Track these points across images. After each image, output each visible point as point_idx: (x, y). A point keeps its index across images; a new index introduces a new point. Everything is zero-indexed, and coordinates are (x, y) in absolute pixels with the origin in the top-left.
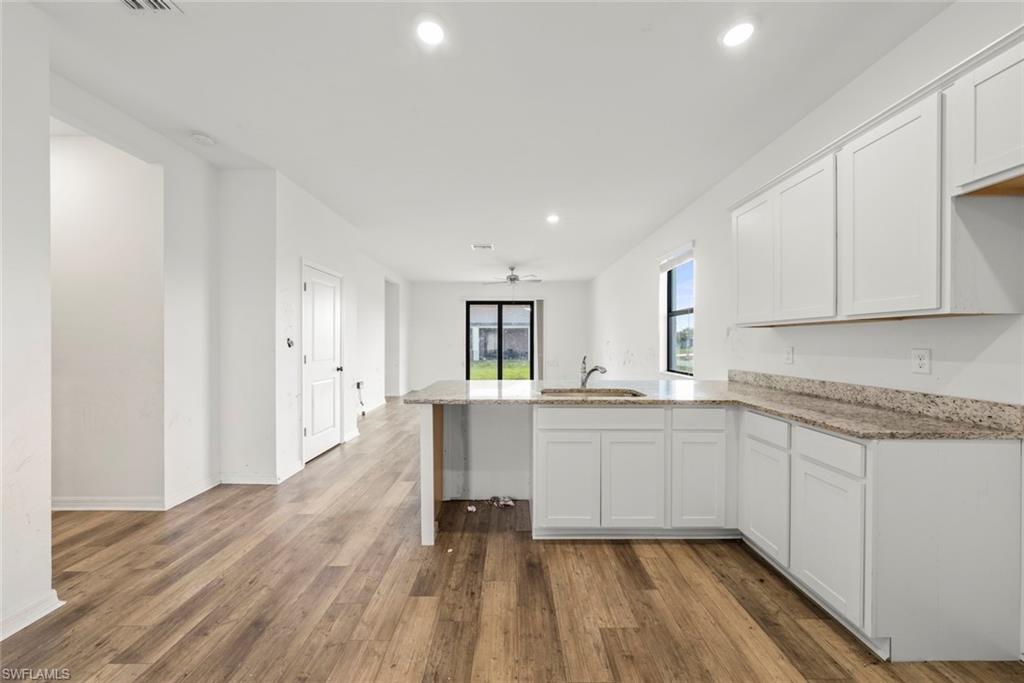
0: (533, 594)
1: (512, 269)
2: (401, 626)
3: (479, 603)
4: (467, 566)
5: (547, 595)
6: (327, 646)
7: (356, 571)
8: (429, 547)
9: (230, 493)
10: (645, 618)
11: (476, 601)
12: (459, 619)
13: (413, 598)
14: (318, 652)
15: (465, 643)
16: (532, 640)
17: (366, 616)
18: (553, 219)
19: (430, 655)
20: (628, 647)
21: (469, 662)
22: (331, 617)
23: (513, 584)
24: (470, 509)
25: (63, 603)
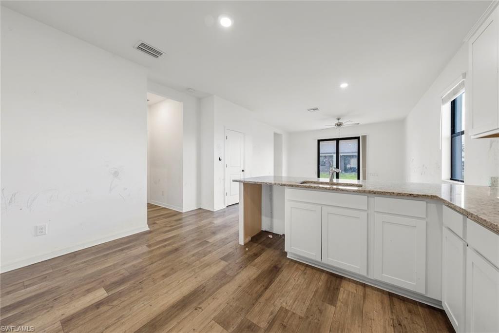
0: (265, 278)
1: (339, 119)
2: (208, 267)
3: (240, 272)
4: (249, 257)
5: (270, 282)
6: (186, 263)
7: (212, 245)
8: (241, 245)
9: (201, 211)
10: (312, 316)
11: (240, 270)
12: (228, 274)
13: (220, 260)
14: (182, 263)
15: (222, 282)
16: (247, 294)
17: (202, 260)
18: (344, 85)
19: (208, 280)
20: (288, 321)
21: (218, 289)
22: (193, 255)
23: (260, 271)
24: (270, 236)
25: (149, 229)
